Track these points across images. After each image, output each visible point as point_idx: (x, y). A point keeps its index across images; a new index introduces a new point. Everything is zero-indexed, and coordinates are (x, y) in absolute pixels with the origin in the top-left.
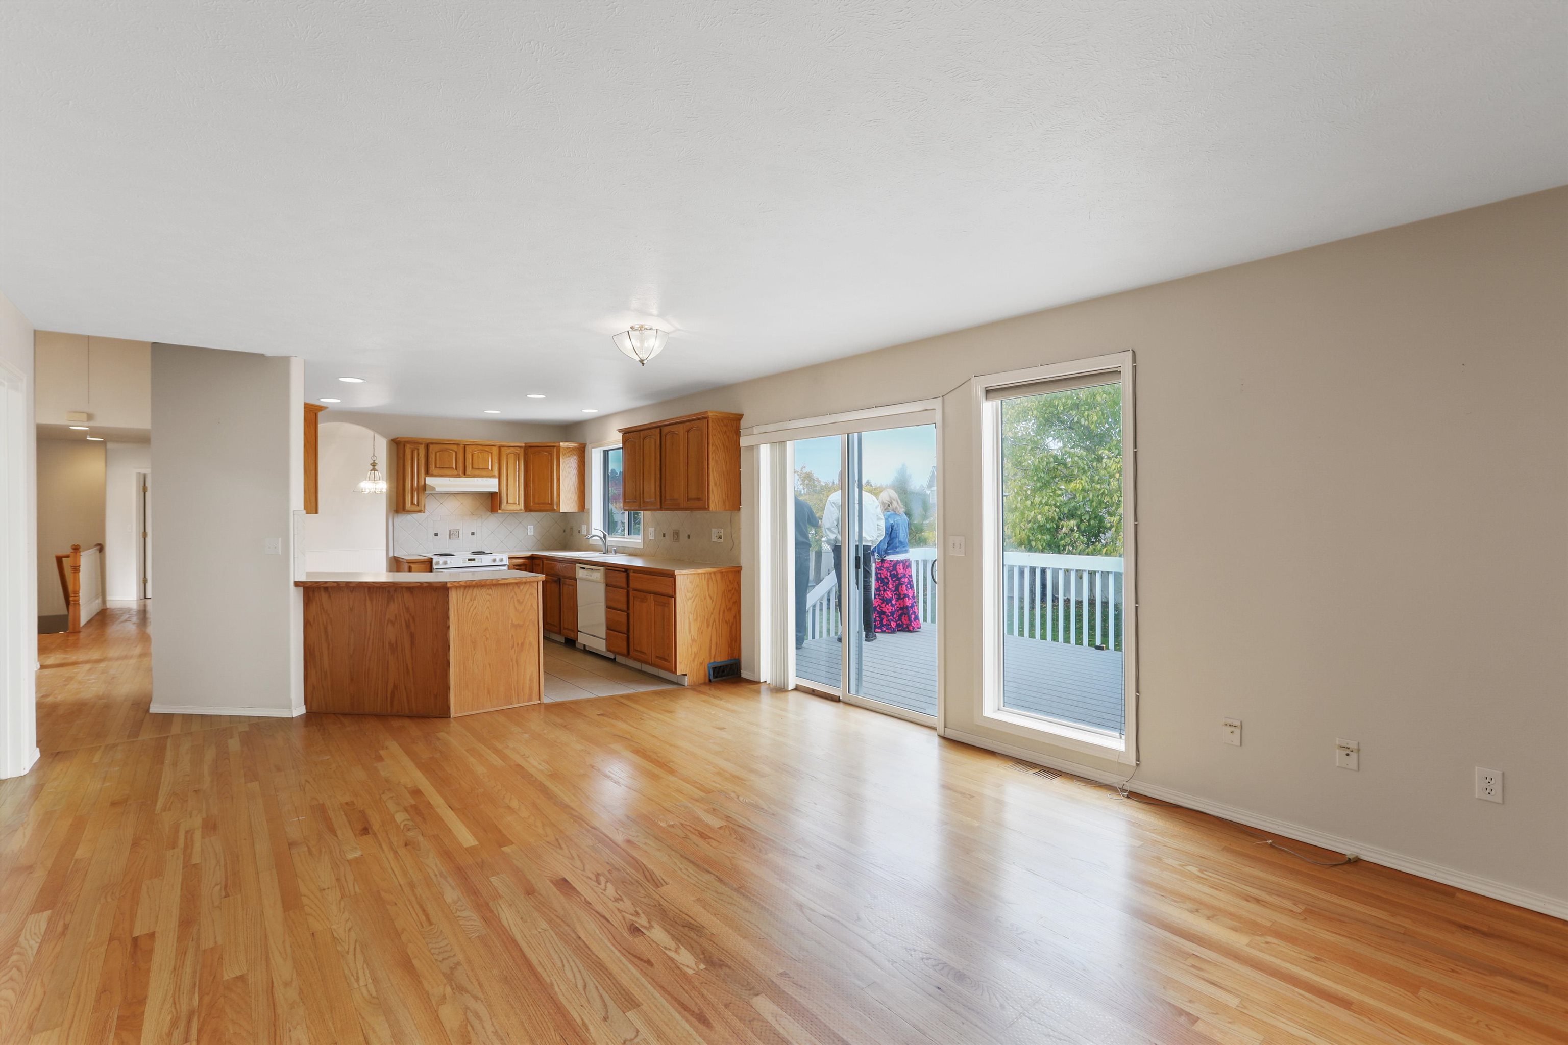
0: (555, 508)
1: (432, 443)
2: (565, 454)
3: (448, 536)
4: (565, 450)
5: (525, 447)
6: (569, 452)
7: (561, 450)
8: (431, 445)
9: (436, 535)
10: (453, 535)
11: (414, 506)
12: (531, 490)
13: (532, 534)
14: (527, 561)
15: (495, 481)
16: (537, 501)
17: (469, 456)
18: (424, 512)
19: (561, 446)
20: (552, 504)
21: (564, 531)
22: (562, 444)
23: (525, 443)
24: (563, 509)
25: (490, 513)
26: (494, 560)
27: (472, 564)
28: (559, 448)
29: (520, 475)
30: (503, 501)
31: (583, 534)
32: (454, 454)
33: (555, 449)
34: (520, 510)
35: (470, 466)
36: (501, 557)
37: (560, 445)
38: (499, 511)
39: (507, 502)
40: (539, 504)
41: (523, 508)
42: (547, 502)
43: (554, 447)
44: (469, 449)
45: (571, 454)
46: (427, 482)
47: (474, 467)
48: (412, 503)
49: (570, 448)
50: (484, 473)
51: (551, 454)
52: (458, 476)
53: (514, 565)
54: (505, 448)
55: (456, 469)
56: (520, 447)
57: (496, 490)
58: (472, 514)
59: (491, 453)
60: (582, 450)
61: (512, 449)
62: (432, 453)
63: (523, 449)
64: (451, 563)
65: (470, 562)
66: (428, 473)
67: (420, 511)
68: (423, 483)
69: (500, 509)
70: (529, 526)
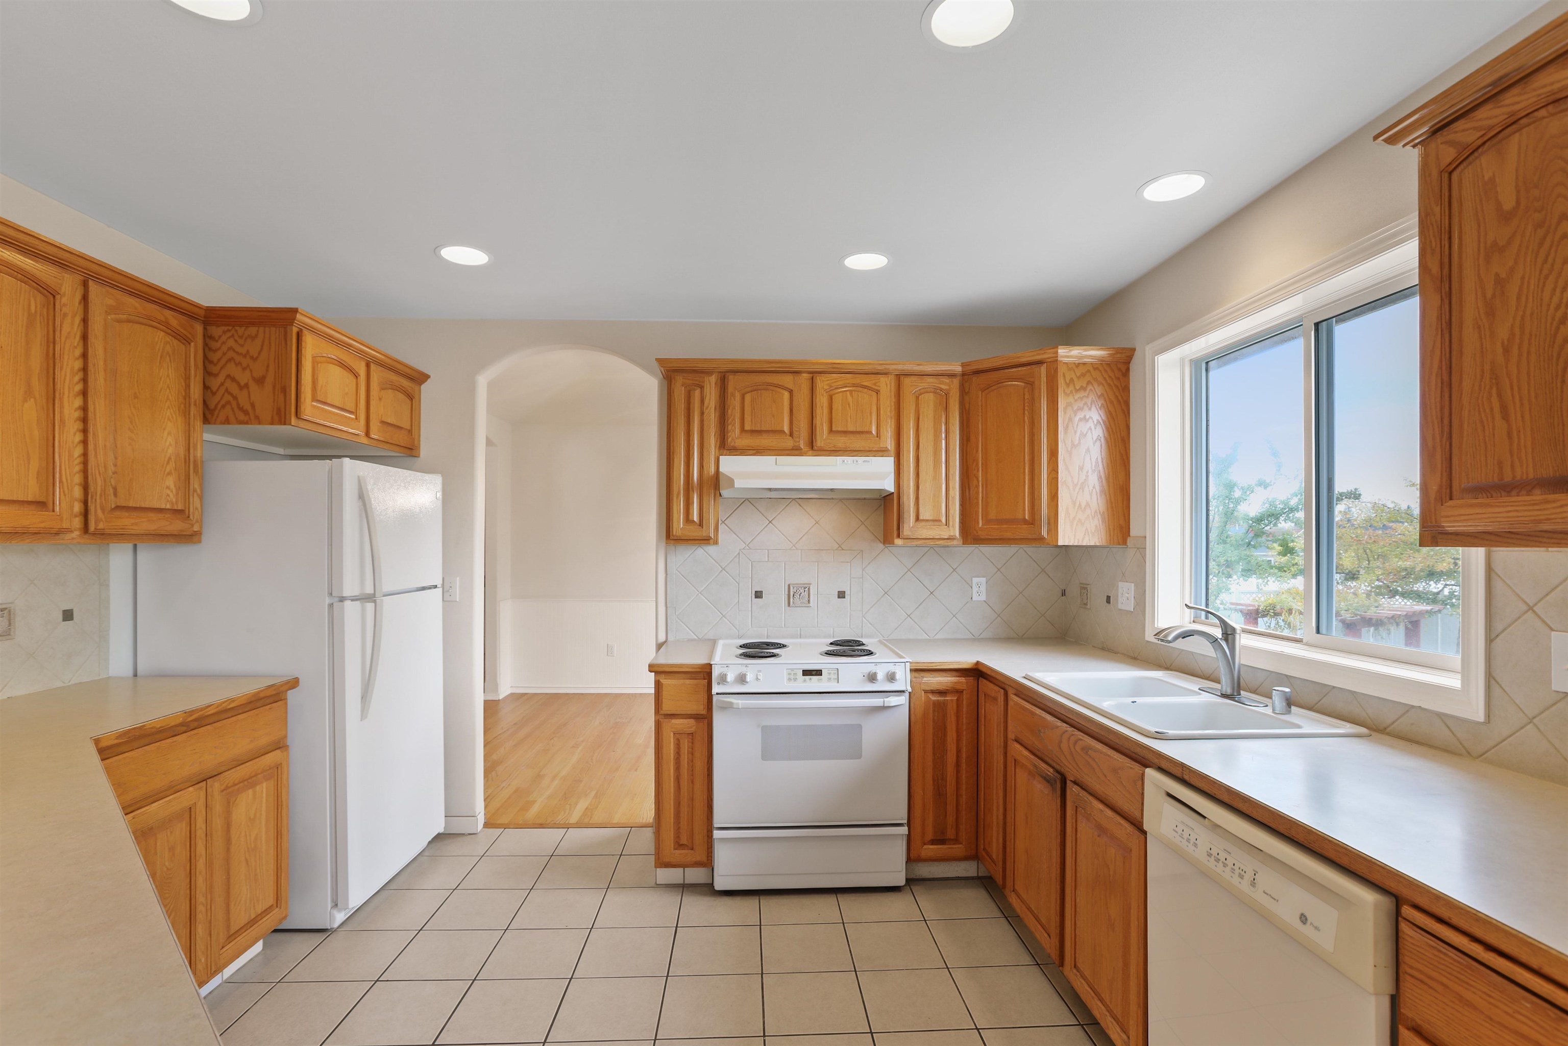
0: (1044, 533)
1: (735, 372)
2: (1072, 380)
3: (784, 598)
4: (1070, 369)
5: (964, 374)
6: (1083, 375)
7: (1062, 370)
8: (731, 377)
9: (758, 595)
10: (797, 596)
11: (691, 527)
12: (977, 486)
13: (983, 597)
14: (963, 680)
15: (886, 464)
16: (992, 515)
17: (822, 401)
18: (716, 543)
19: (1059, 359)
20: (1034, 521)
21: (1064, 593)
22: (1062, 351)
23: (963, 365)
24: (1067, 536)
25: (881, 546)
26: (872, 678)
27: (813, 684)
28: (1054, 363)
29: (951, 447)
30: (906, 515)
31: (1121, 606)
32: (786, 395)
33: (1043, 369)
34: (950, 539)
35: (826, 428)
36: (891, 668)
37: (1057, 353)
38: (898, 542)
39: (917, 519)
40: (1000, 522)
41: (957, 534)
42: (1020, 517)
43: (1040, 363)
44: (822, 383)
45: (1089, 383)
46: (722, 469)
47: (834, 429)
48: (688, 519)
49: (1084, 364)
50: (857, 443)
51: (1031, 385)
52: (796, 451)
53: (926, 692)
54: (913, 378)
55: (791, 435)
56: (952, 375)
57: (890, 486)
58: (840, 548)
59: (877, 392)
60: (1119, 369)
61: (930, 380)
62: (733, 395)
63: (956, 381)
64: (757, 679)
65: (807, 678)
66: (725, 447)
67: (706, 541)
68: (712, 470)
69: (898, 536)
70: (975, 580)
